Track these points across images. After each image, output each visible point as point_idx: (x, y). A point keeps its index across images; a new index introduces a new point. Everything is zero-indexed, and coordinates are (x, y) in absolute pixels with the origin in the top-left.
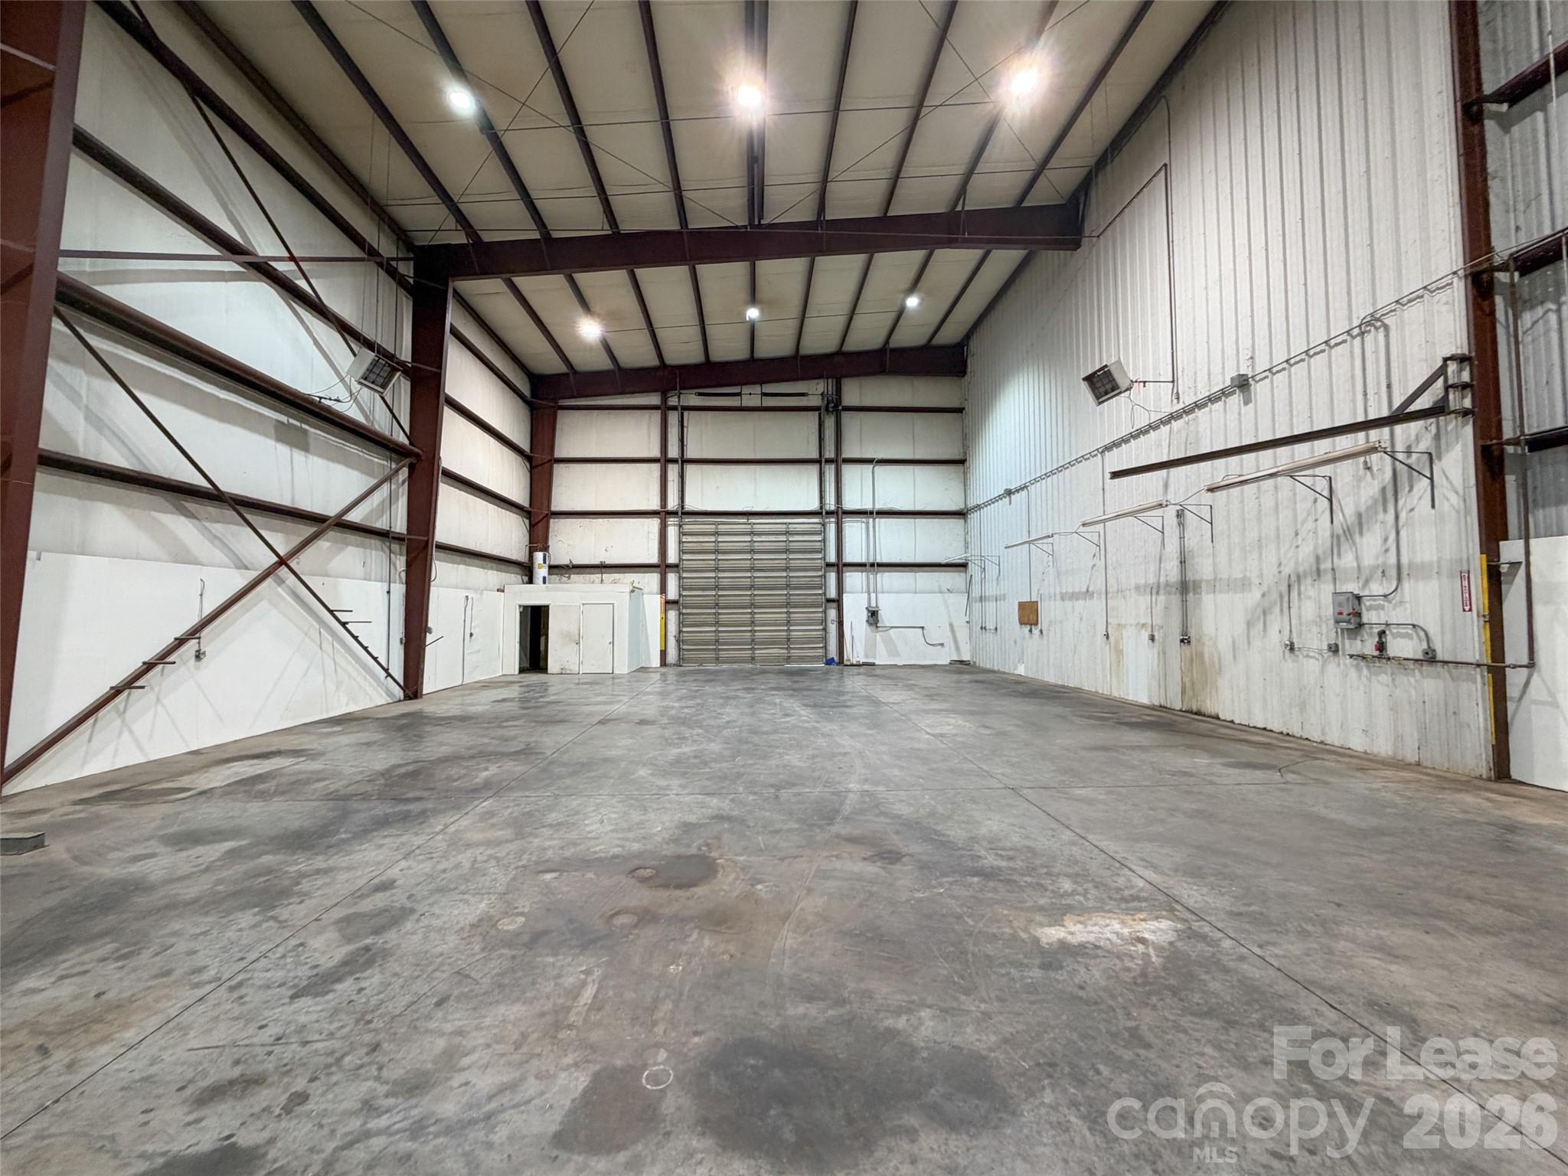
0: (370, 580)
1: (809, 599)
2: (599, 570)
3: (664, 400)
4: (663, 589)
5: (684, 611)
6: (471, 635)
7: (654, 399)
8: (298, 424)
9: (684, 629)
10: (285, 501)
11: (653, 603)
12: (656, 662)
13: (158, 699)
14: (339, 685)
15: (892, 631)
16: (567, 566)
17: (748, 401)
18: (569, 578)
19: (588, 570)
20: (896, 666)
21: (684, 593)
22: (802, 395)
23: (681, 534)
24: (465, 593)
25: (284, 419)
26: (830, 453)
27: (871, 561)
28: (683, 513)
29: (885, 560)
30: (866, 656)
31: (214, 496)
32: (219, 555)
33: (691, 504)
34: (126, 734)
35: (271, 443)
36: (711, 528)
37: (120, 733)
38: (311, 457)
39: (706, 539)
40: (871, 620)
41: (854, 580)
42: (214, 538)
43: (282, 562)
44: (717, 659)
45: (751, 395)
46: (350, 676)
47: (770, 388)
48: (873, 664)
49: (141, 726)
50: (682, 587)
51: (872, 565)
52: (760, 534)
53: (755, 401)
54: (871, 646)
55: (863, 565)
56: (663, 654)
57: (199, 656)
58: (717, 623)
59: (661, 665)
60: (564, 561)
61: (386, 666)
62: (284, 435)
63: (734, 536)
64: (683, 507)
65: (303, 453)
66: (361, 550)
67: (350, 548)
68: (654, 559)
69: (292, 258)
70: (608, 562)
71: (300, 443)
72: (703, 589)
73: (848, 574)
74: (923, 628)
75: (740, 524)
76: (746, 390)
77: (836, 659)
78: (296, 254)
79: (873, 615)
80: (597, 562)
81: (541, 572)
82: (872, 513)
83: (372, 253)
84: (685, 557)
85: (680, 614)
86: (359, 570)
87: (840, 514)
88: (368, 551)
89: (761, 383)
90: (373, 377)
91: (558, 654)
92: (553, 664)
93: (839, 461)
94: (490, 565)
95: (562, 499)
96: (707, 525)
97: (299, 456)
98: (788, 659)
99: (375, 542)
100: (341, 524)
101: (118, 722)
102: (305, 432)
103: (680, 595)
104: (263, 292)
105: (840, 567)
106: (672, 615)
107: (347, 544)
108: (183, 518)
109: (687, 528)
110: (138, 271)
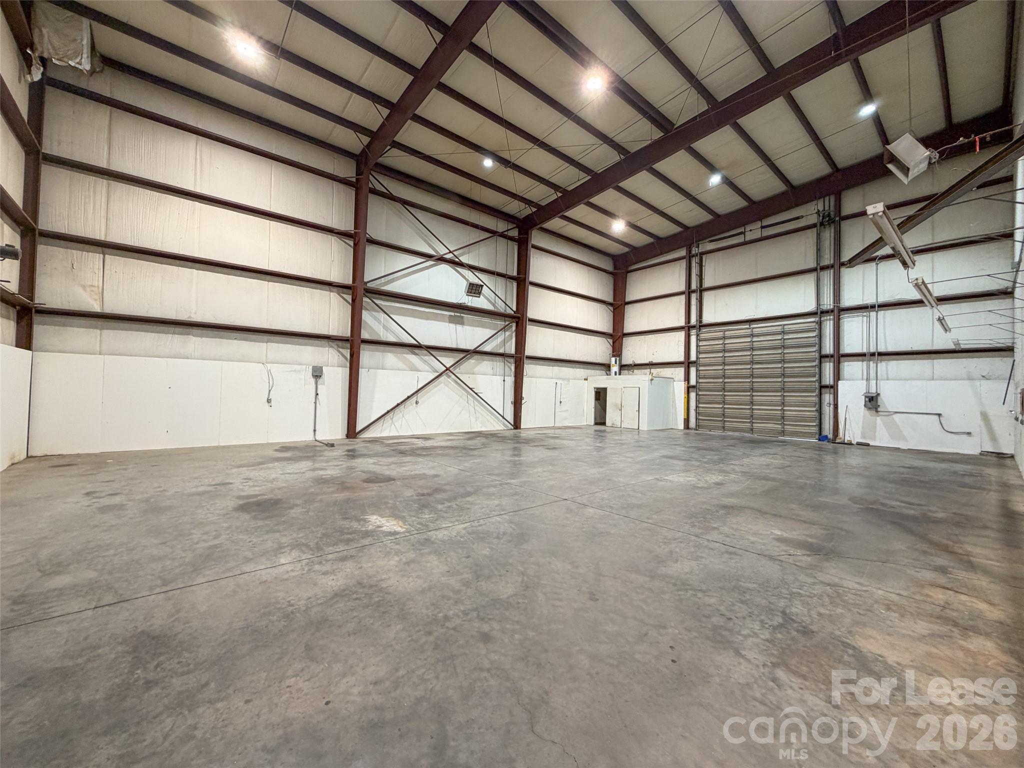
0: (496, 375)
1: (804, 386)
2: (648, 367)
3: (689, 251)
4: (687, 378)
5: (700, 393)
6: (561, 402)
7: (683, 252)
8: (459, 314)
9: (700, 405)
10: (454, 346)
11: (680, 387)
12: (681, 426)
13: (403, 416)
14: (477, 419)
15: (896, 417)
16: (631, 365)
17: (749, 236)
18: (633, 372)
19: (643, 367)
20: (898, 449)
21: (700, 381)
22: (798, 218)
23: (698, 340)
24: (555, 381)
25: (453, 314)
26: (827, 260)
27: (872, 350)
28: (701, 326)
29: (891, 349)
30: (864, 437)
31: (419, 346)
32: (427, 368)
33: (707, 318)
34: (393, 426)
35: (447, 324)
36: (721, 334)
37: (391, 425)
38: (465, 327)
39: (717, 342)
40: (869, 404)
41: (850, 368)
42: (425, 362)
43: (447, 369)
44: (724, 427)
45: (754, 231)
46: (482, 415)
47: (767, 222)
48: (868, 445)
49: (398, 424)
50: (698, 377)
51: (873, 354)
52: (758, 335)
53: (757, 234)
54: (869, 429)
55: (863, 355)
56: (687, 421)
57: (417, 403)
58: (724, 403)
59: (685, 428)
60: (630, 362)
61: (502, 414)
62: (452, 320)
63: (738, 339)
64: (701, 322)
65: (461, 326)
66: (491, 363)
67: (485, 362)
68: (681, 358)
69: (450, 252)
70: (655, 361)
71: (460, 322)
72: (714, 378)
73: (846, 363)
74: (939, 415)
75: (744, 330)
76: (748, 228)
77: (831, 436)
78: (451, 250)
79: (872, 401)
80: (647, 362)
81: (615, 368)
82: (873, 307)
83: (494, 233)
84: (701, 356)
85: (697, 395)
86: (491, 371)
87: (839, 311)
88: (495, 363)
89: (761, 220)
90: (473, 291)
91: (612, 416)
92: (608, 422)
93: (838, 265)
94: (577, 366)
95: (630, 325)
96: (717, 333)
97: (459, 327)
98: (783, 433)
99: (498, 358)
100: (476, 352)
101: (391, 421)
102: (463, 317)
103: (697, 382)
104: (444, 267)
105: (839, 357)
106: (693, 395)
107: (484, 360)
108: (414, 356)
109: (703, 336)
110: (398, 277)
